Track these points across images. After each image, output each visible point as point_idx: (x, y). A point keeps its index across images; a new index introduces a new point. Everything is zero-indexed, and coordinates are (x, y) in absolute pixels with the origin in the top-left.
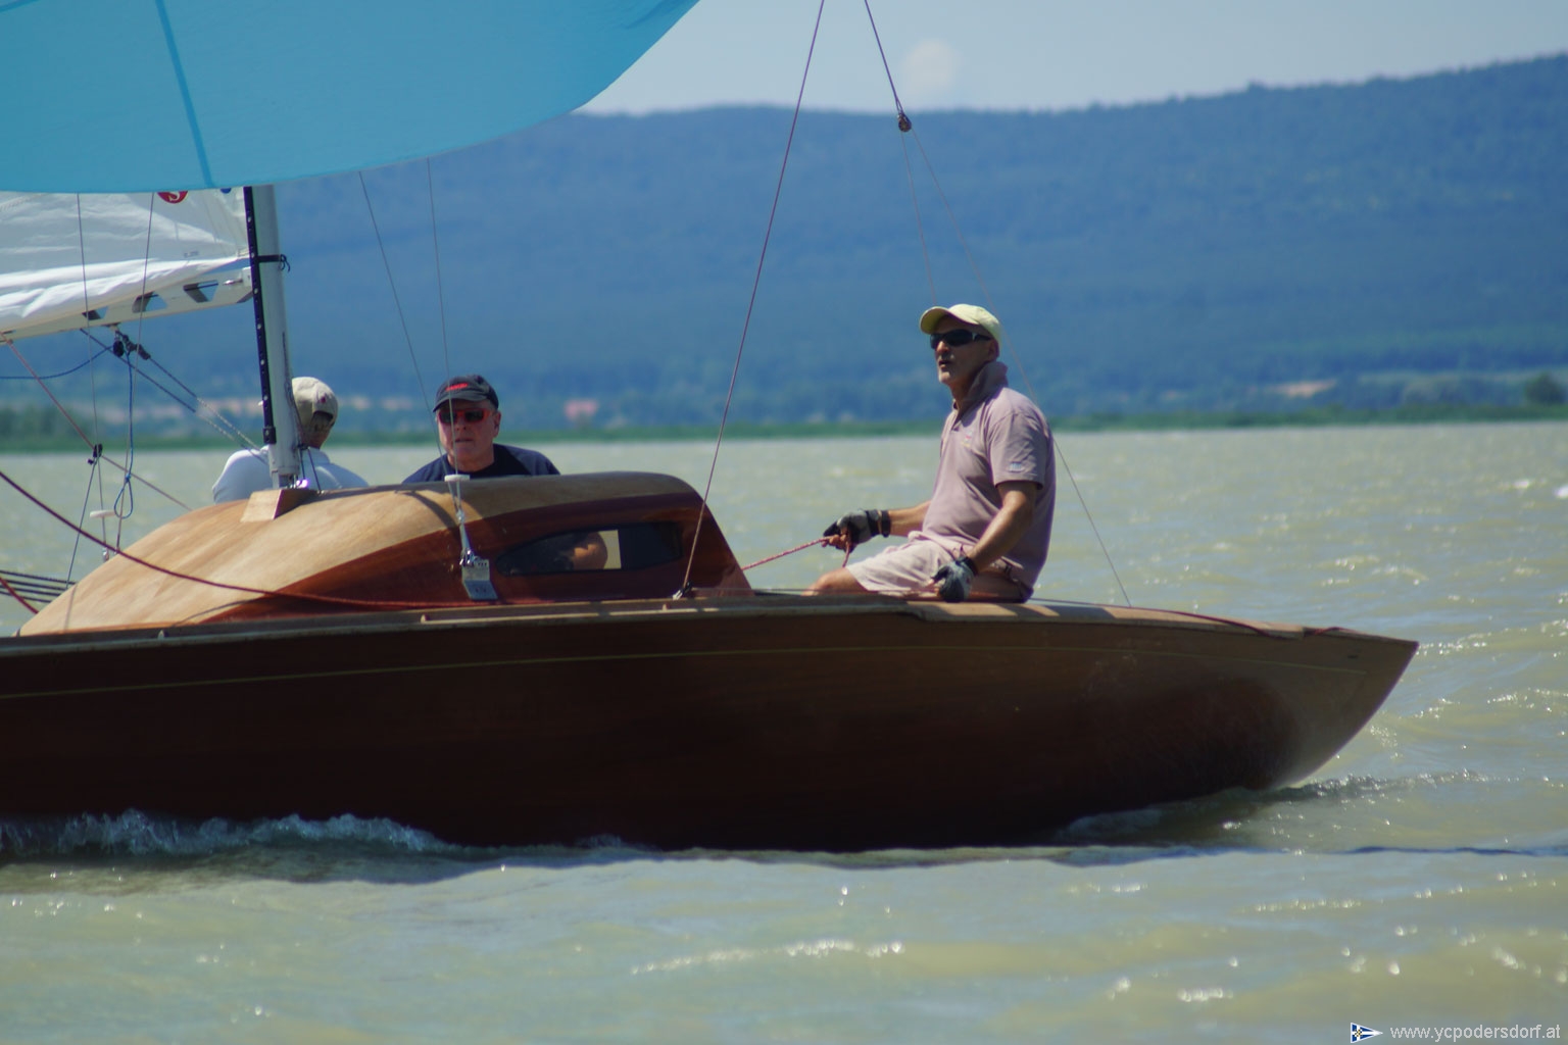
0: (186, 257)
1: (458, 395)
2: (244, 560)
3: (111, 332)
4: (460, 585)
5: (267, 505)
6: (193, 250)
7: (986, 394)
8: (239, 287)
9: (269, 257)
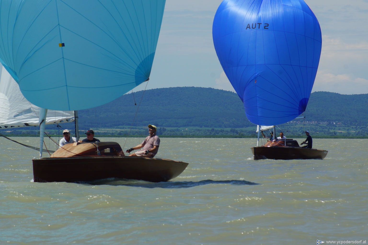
2: (74, 150)
3: (57, 124)
4: (97, 154)
6: (67, 116)
7: (154, 135)
8: (72, 120)
9: (77, 117)
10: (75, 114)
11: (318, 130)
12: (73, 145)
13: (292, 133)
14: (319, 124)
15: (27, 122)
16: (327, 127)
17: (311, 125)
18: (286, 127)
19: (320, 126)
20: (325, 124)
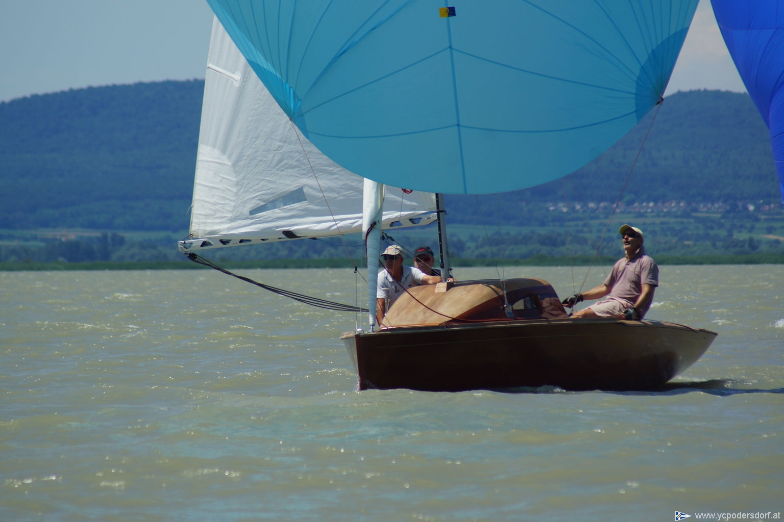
0: (411, 210)
1: (423, 253)
4: (505, 313)
5: (443, 287)
7: (640, 256)
8: (431, 218)
9: (442, 211)
10: (437, 201)
11: (689, 233)
12: (436, 291)
13: (593, 247)
14: (696, 210)
15: (292, 229)
16: (723, 221)
17: (665, 216)
18: (572, 223)
19: (698, 220)
20: (716, 213)
